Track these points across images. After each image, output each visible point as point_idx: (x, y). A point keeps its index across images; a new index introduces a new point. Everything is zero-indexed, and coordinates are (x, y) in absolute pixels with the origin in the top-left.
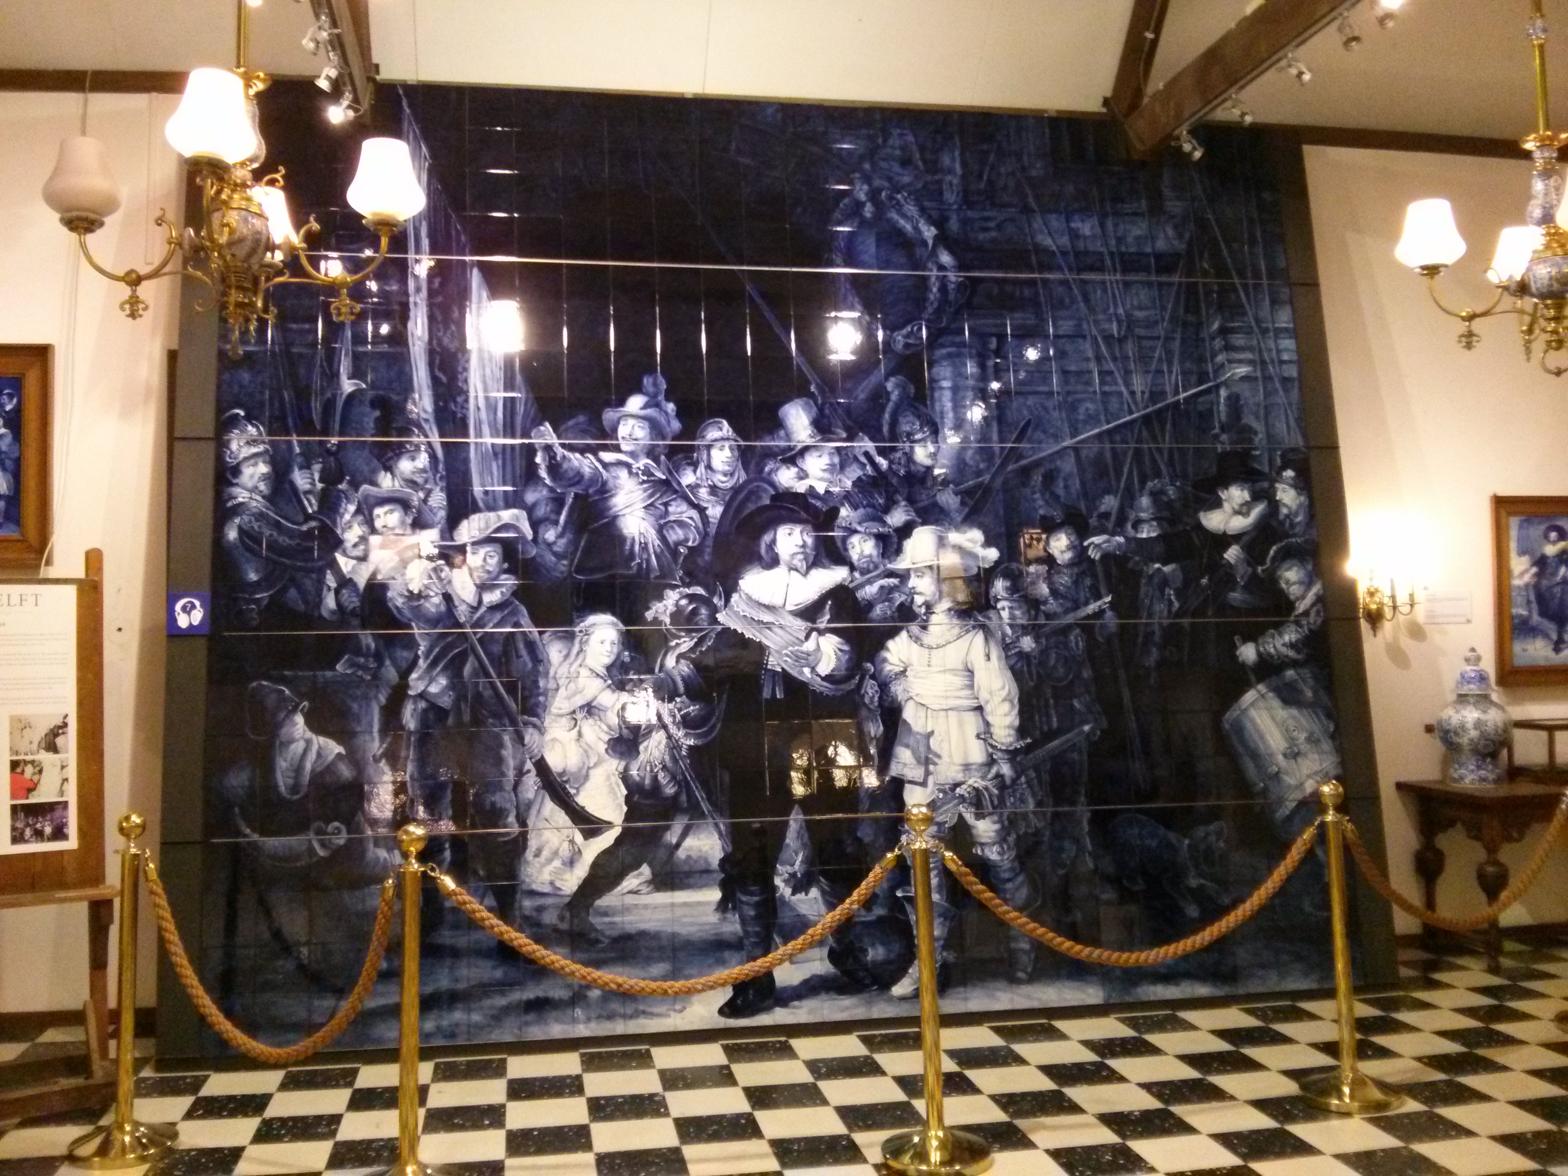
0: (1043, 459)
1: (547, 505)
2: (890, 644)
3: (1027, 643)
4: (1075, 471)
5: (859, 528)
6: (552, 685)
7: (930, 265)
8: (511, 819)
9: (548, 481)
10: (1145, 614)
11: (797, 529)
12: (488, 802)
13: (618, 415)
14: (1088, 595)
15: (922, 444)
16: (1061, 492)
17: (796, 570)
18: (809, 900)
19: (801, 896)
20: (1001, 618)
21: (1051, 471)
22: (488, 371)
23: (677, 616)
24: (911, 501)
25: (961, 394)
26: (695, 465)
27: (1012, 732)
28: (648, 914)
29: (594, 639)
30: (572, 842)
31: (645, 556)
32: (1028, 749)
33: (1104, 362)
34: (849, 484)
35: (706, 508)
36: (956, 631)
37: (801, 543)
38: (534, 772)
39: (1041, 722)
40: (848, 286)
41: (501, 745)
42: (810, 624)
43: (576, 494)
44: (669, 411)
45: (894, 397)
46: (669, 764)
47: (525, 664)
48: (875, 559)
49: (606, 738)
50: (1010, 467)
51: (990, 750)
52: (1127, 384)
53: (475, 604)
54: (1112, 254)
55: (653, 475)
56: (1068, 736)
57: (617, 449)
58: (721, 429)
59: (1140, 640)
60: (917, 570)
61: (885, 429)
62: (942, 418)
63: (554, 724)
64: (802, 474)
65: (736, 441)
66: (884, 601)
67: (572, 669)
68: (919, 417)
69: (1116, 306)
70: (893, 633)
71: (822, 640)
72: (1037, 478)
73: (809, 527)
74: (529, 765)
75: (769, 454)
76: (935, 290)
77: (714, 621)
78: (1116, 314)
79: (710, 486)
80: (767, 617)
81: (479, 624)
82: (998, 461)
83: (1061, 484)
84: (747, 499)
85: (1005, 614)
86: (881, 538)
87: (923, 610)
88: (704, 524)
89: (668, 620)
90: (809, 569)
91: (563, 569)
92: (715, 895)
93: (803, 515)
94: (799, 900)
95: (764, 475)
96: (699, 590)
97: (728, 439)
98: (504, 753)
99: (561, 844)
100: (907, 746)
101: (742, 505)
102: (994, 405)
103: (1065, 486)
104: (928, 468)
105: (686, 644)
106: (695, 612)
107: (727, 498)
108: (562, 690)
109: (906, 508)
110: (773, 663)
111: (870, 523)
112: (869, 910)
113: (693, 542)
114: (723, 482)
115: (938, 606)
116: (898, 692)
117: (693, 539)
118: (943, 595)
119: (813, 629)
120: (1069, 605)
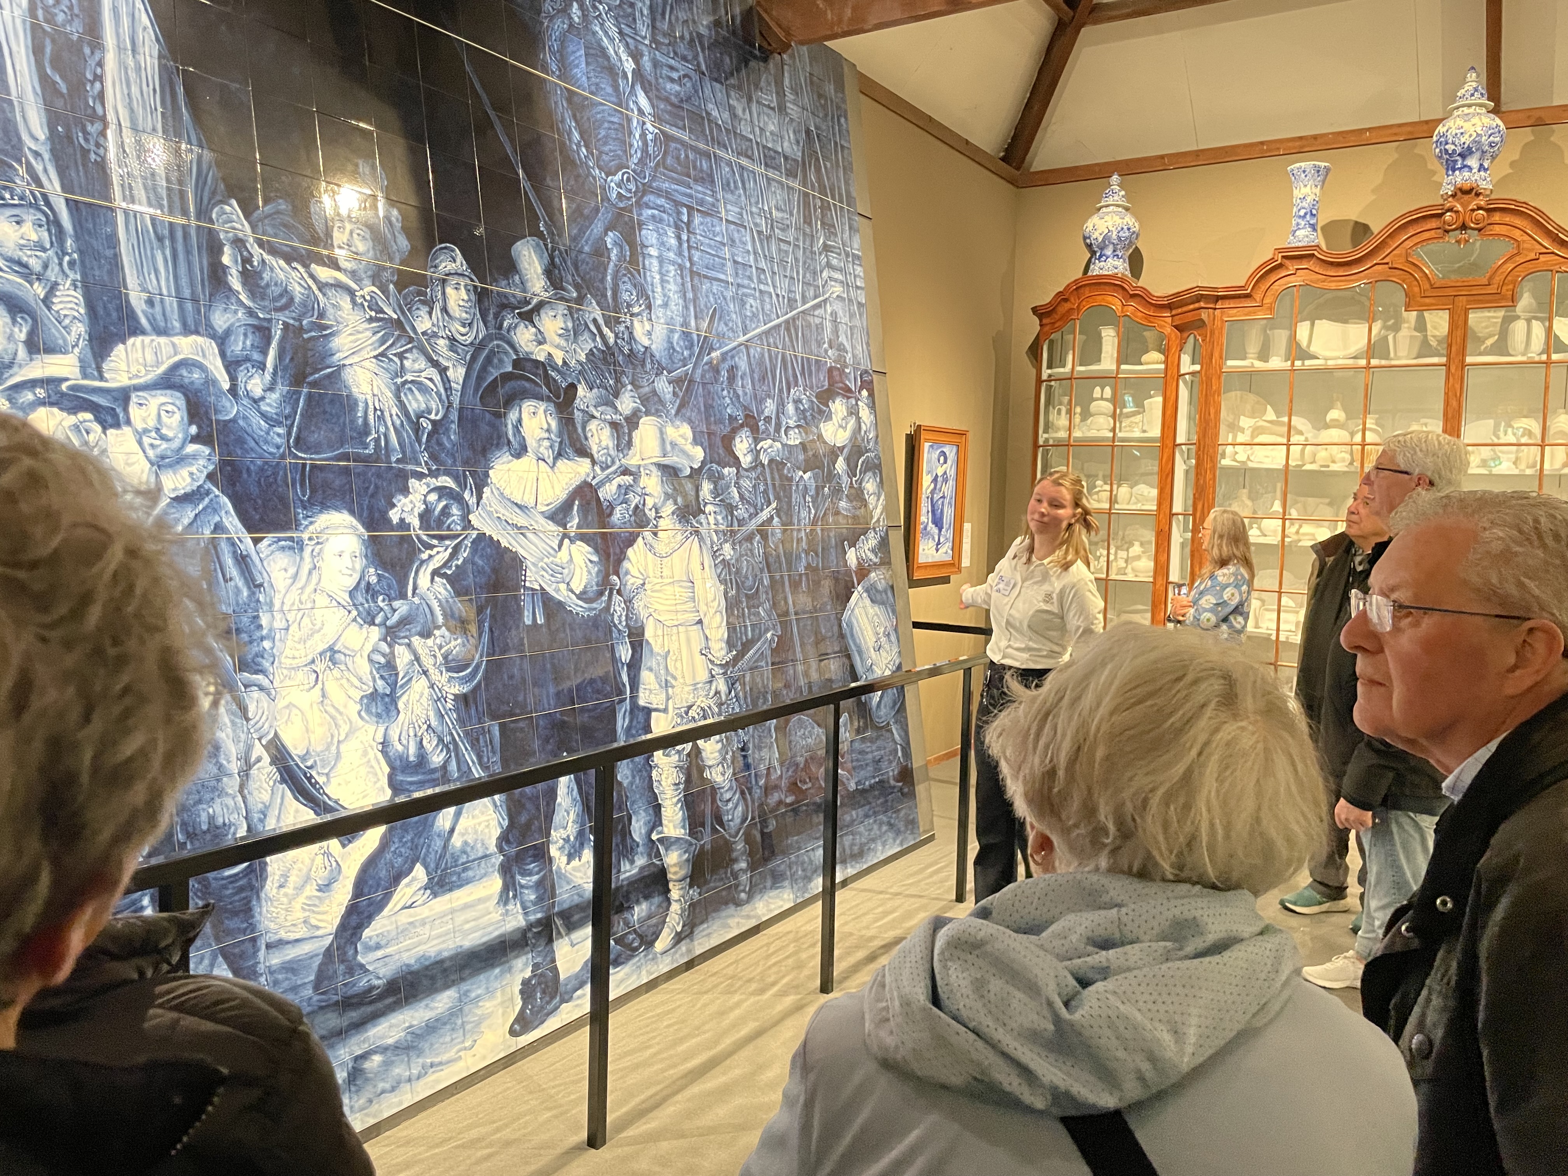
0: (727, 353)
1: (245, 335)
2: (630, 552)
3: (728, 550)
4: (748, 369)
6: (279, 624)
7: (631, 105)
9: (243, 297)
10: (796, 521)
11: (541, 408)
14: (763, 501)
15: (639, 319)
16: (740, 391)
17: (544, 460)
18: (579, 866)
19: (575, 863)
20: (708, 523)
21: (733, 366)
22: (135, 91)
23: (425, 517)
24: (636, 386)
25: (665, 267)
26: (430, 305)
27: (724, 645)
28: (426, 932)
29: (330, 551)
30: (328, 854)
31: (382, 430)
33: (759, 259)
34: (583, 356)
35: (446, 369)
36: (679, 537)
37: (546, 426)
38: (267, 759)
39: (740, 632)
40: (565, 104)
43: (286, 325)
44: (395, 220)
45: (614, 256)
46: (434, 723)
47: (238, 591)
48: (612, 451)
49: (357, 695)
50: (706, 359)
51: (710, 666)
52: (774, 286)
53: (151, 492)
54: (757, 144)
55: (383, 311)
56: (759, 645)
57: (334, 263)
58: (454, 261)
59: (795, 545)
60: (645, 467)
61: (609, 294)
63: (288, 683)
64: (539, 337)
65: (472, 280)
66: (622, 503)
67: (304, 597)
68: (635, 286)
69: (763, 202)
70: (631, 540)
71: (573, 548)
72: (724, 374)
73: (552, 407)
74: (258, 750)
77: (468, 524)
78: (764, 211)
79: (448, 337)
80: (521, 521)
82: (697, 350)
83: (740, 383)
84: (488, 362)
85: (711, 519)
86: (614, 425)
87: (653, 514)
88: (446, 389)
89: (416, 522)
90: (555, 459)
91: (278, 440)
93: (545, 390)
94: (574, 869)
95: (504, 332)
96: (446, 481)
97: (463, 275)
99: (313, 860)
100: (651, 669)
101: (484, 369)
102: (690, 286)
103: (742, 386)
104: (646, 348)
105: (440, 555)
106: (445, 512)
107: (468, 357)
108: (294, 628)
109: (632, 394)
110: (534, 578)
111: (604, 408)
112: (632, 862)
113: (436, 415)
114: (463, 335)
115: (664, 509)
116: (640, 609)
117: (436, 410)
118: (667, 497)
119: (564, 536)
120: (752, 510)
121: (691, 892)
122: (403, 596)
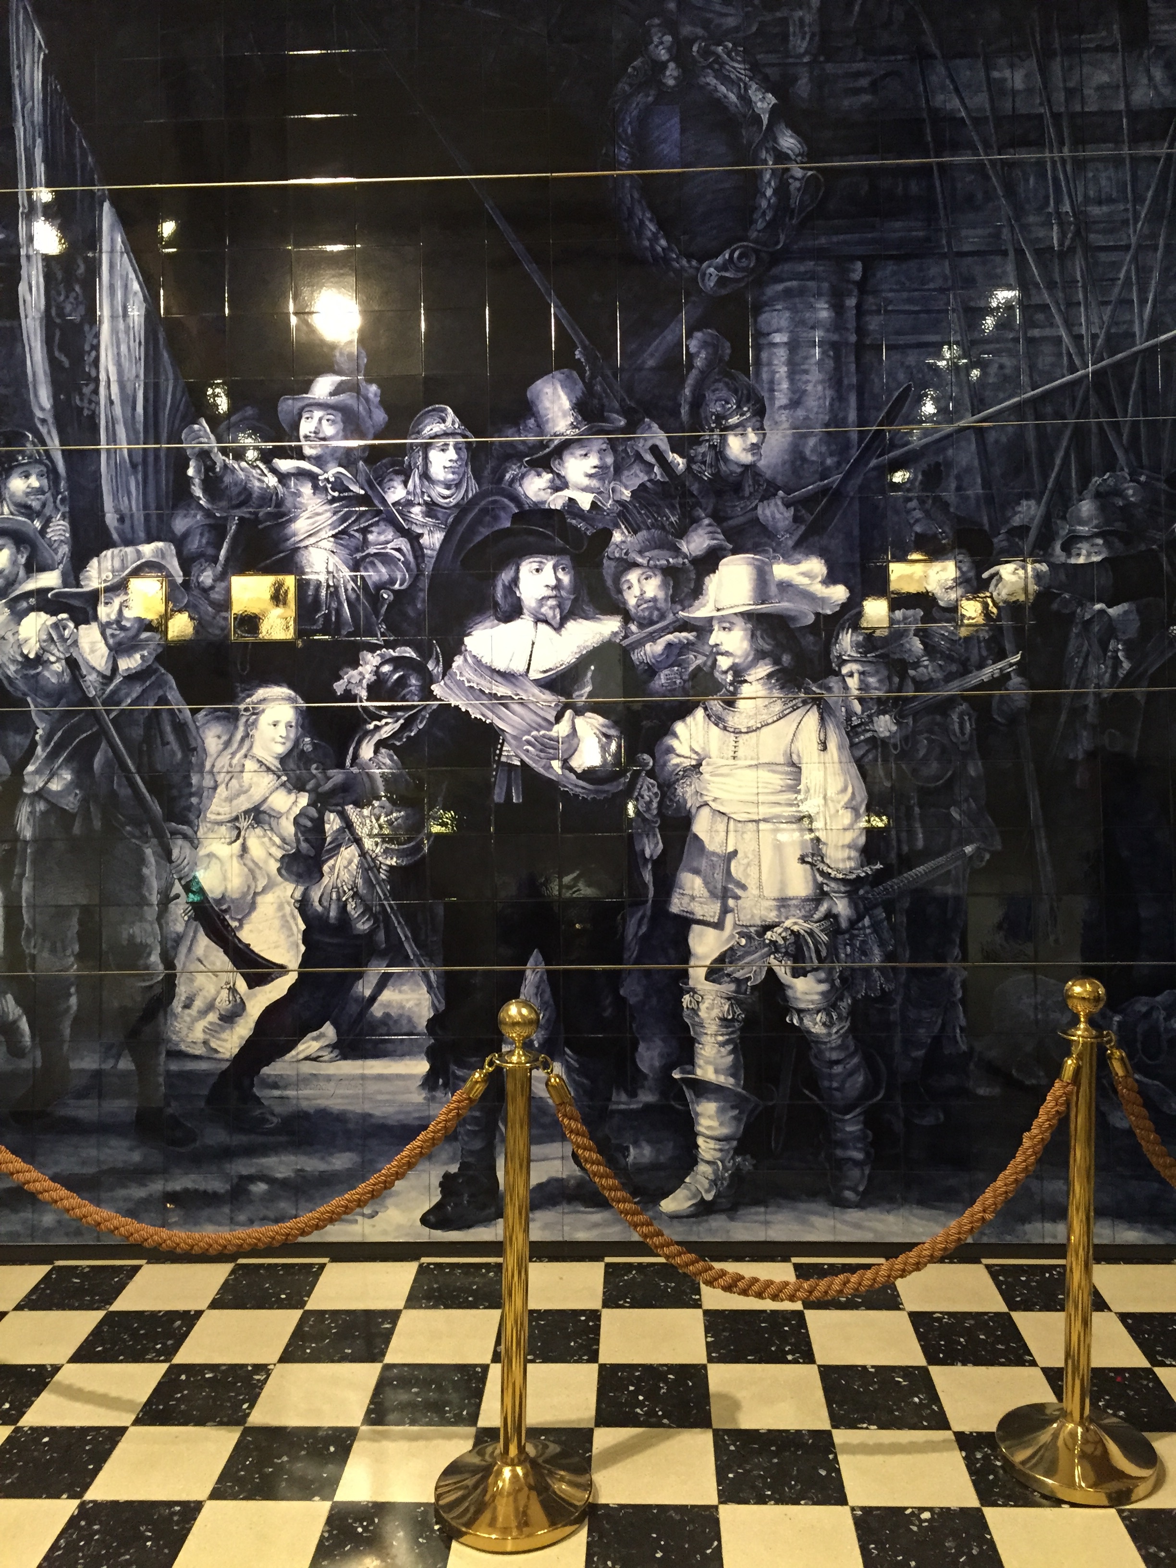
0: (926, 447)
1: (202, 535)
2: (679, 727)
3: (885, 725)
4: (976, 463)
5: (640, 560)
6: (208, 782)
7: (763, 155)
8: (155, 958)
9: (203, 502)
10: (1073, 682)
11: (549, 562)
12: (125, 935)
13: (300, 404)
14: (985, 653)
15: (739, 431)
16: (949, 495)
17: (546, 622)
20: (846, 688)
21: (938, 465)
22: (124, 348)
23: (377, 689)
24: (718, 518)
25: (802, 353)
26: (406, 474)
27: (854, 854)
28: (330, 1088)
29: (264, 720)
30: (233, 990)
31: (334, 605)
32: (877, 879)
33: (1034, 292)
34: (626, 494)
35: (421, 535)
36: (778, 707)
37: (553, 582)
38: (184, 897)
39: (899, 841)
40: (636, 195)
41: (142, 861)
42: (563, 699)
43: (241, 519)
44: (371, 395)
45: (698, 363)
46: (362, 891)
47: (173, 754)
48: (661, 604)
49: (279, 854)
50: (874, 462)
51: (820, 879)
52: (1069, 324)
53: (108, 673)
54: (1057, 117)
55: (349, 490)
56: (941, 860)
57: (299, 454)
58: (444, 421)
59: (1063, 718)
60: (722, 619)
61: (684, 411)
62: (772, 390)
63: (211, 835)
64: (558, 482)
65: (465, 437)
66: (672, 665)
67: (235, 761)
68: (735, 392)
69: (1058, 202)
70: (683, 711)
71: (579, 721)
73: (566, 561)
74: (178, 888)
75: (512, 454)
76: (769, 192)
77: (428, 694)
78: (1059, 214)
79: (426, 503)
80: (502, 690)
81: (112, 700)
82: (855, 454)
83: (953, 485)
84: (478, 521)
85: (853, 683)
86: (669, 573)
87: (729, 677)
88: (416, 557)
89: (364, 694)
90: (564, 619)
91: (223, 623)
92: (421, 1067)
93: (559, 542)
94: (535, 1078)
96: (409, 652)
97: (453, 434)
98: (145, 871)
99: (218, 993)
100: (696, 872)
101: (472, 529)
102: (853, 367)
103: (959, 488)
104: (747, 467)
105: (388, 728)
106: (402, 682)
107: (450, 520)
108: (221, 789)
109: (710, 529)
110: (510, 753)
111: (656, 552)
112: (633, 1094)
113: (401, 585)
114: (444, 498)
115: (752, 671)
116: (688, 796)
117: (401, 579)
118: (760, 655)
119: (566, 706)
120: (954, 668)
121: (738, 1159)
122: (341, 765)
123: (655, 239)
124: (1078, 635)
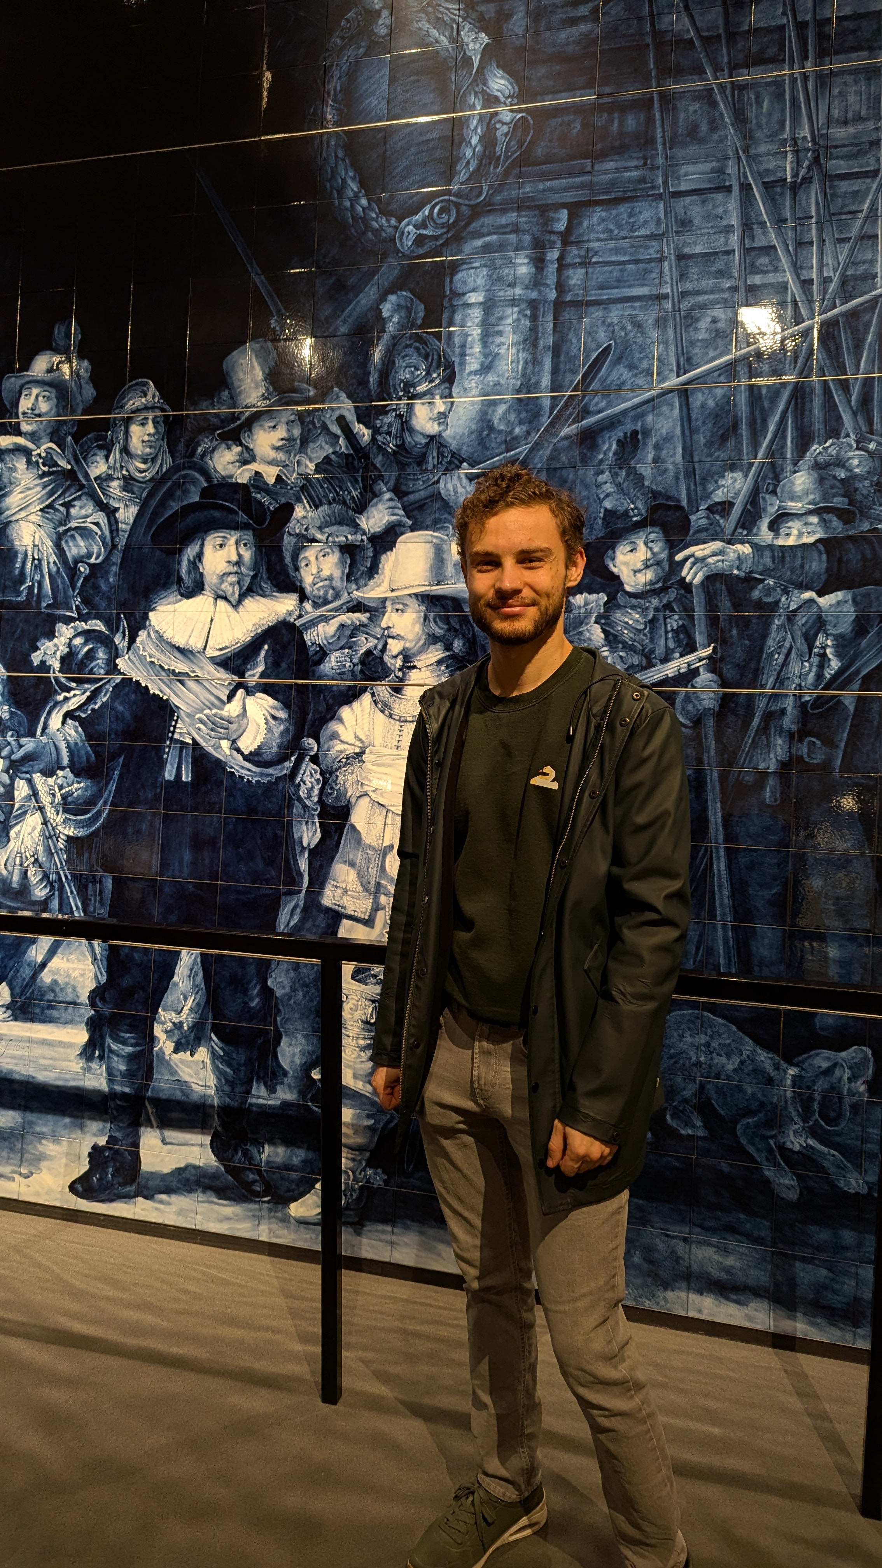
0: (624, 412)
2: (345, 712)
4: (678, 431)
5: (319, 536)
7: (472, 99)
10: (771, 681)
11: (232, 538)
13: (21, 381)
14: (671, 645)
15: (426, 400)
16: (646, 470)
17: (225, 598)
18: (197, 1063)
19: (185, 1056)
21: (635, 433)
23: (69, 660)
24: (399, 492)
25: (497, 313)
26: (108, 449)
31: (37, 577)
33: (758, 231)
34: (310, 467)
35: (117, 509)
37: (235, 559)
42: (236, 678)
44: (82, 371)
45: (391, 327)
46: (42, 858)
48: (337, 583)
50: (565, 431)
52: (798, 268)
54: (801, 27)
55: (56, 464)
57: (17, 430)
58: (145, 395)
59: (756, 722)
60: (396, 600)
61: (373, 379)
62: (463, 355)
64: (246, 455)
65: (163, 410)
66: (342, 648)
68: (426, 357)
70: (350, 696)
71: (250, 701)
72: (609, 447)
73: (248, 536)
75: (207, 427)
76: (475, 140)
77: (113, 668)
78: (794, 140)
79: (124, 476)
80: (180, 666)
82: (545, 421)
83: (650, 457)
86: (347, 549)
87: (399, 662)
88: (111, 532)
89: (57, 665)
90: (242, 596)
93: (243, 517)
94: (182, 1061)
95: (196, 459)
96: (98, 625)
97: (153, 408)
100: (352, 864)
101: (163, 504)
102: (550, 326)
103: (656, 460)
104: (432, 438)
105: (76, 699)
106: (90, 655)
107: (144, 494)
109: (391, 504)
110: (183, 731)
111: (335, 528)
112: (272, 1090)
113: (97, 558)
114: (141, 472)
115: (422, 657)
116: (348, 785)
117: (97, 552)
118: (433, 639)
119: (239, 686)
120: (636, 660)
121: (370, 1172)
122: (33, 734)
123: (357, 196)
124: (781, 627)
